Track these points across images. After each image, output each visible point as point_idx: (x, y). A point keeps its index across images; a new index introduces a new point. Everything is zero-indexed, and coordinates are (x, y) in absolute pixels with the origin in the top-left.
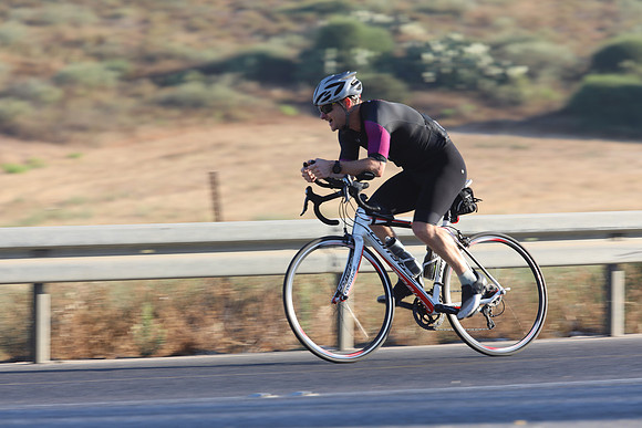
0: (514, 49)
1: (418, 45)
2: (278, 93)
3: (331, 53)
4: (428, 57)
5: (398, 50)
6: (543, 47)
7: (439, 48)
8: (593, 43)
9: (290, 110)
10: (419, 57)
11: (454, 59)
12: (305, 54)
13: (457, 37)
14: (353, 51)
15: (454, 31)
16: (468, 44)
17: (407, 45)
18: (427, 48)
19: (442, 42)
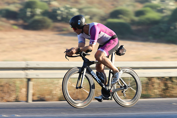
0: (86, 10)
1: (56, 8)
2: (12, 22)
3: (29, 10)
4: (59, 12)
5: (50, 10)
6: (95, 10)
7: (62, 9)
8: (110, 9)
9: (15, 27)
10: (56, 12)
11: (67, 13)
12: (21, 10)
13: (68, 6)
14: (36, 9)
15: (67, 4)
16: (71, 8)
17: (52, 8)
18: (59, 9)
19: (64, 7)
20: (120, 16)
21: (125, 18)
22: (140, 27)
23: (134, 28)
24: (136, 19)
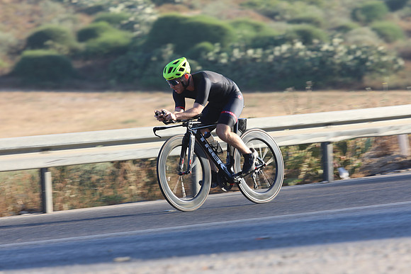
8: (28, 30)
20: (49, 42)
21: (58, 46)
22: (89, 63)
23: (77, 65)
24: (81, 46)
